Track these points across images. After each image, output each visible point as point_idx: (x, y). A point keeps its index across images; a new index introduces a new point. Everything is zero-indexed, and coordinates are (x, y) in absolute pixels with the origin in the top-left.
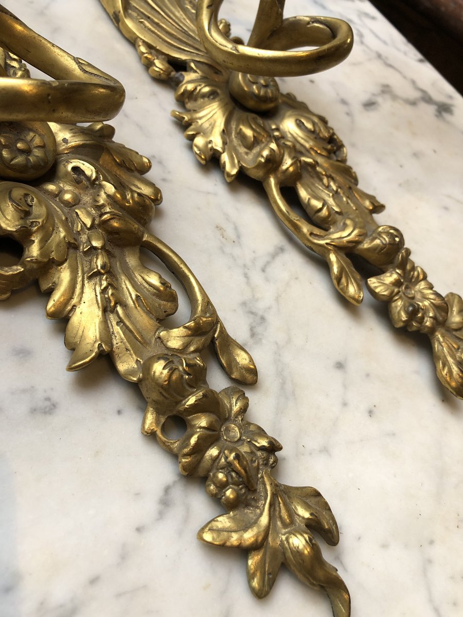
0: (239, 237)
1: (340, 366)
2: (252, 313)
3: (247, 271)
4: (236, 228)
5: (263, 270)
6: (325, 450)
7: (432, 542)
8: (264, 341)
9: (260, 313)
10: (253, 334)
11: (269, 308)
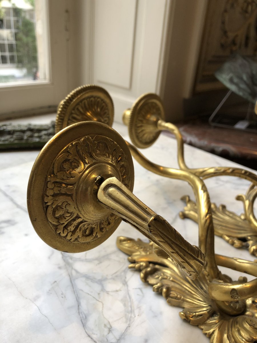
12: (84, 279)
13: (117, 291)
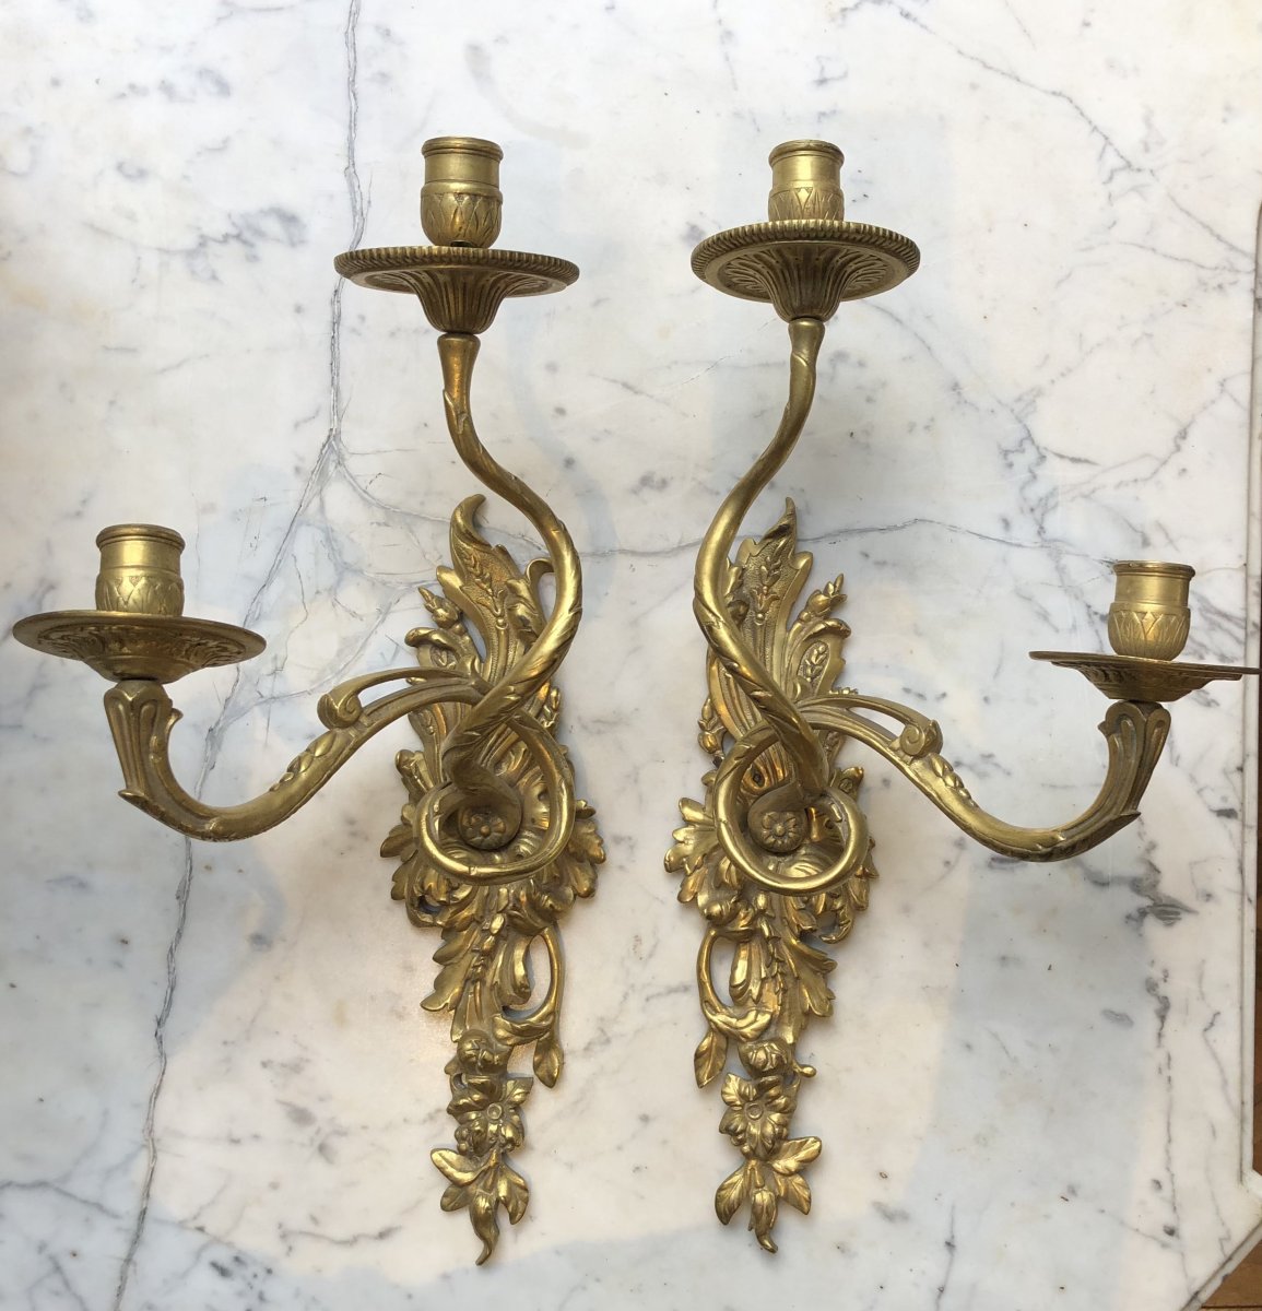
0: (651, 956)
1: (645, 1119)
2: (602, 1031)
3: (630, 992)
4: (655, 946)
5: (647, 1000)
6: (571, 1166)
7: (598, 1280)
8: (592, 1059)
9: (609, 1035)
10: (587, 1049)
11: (622, 1035)
12: (320, 536)
13: (354, 614)
